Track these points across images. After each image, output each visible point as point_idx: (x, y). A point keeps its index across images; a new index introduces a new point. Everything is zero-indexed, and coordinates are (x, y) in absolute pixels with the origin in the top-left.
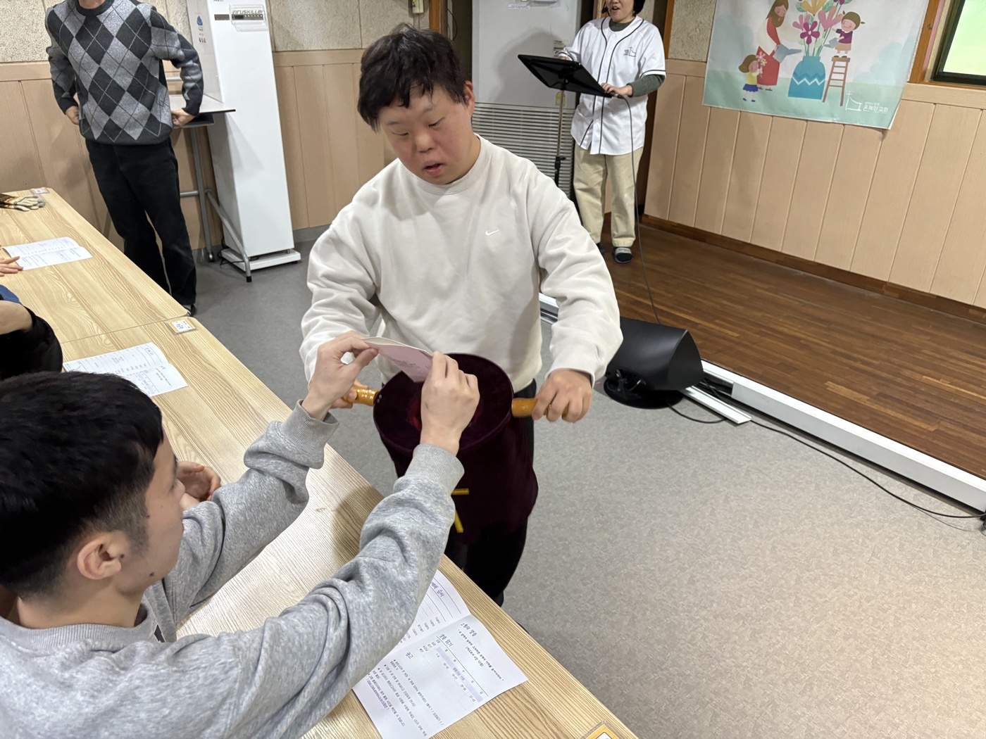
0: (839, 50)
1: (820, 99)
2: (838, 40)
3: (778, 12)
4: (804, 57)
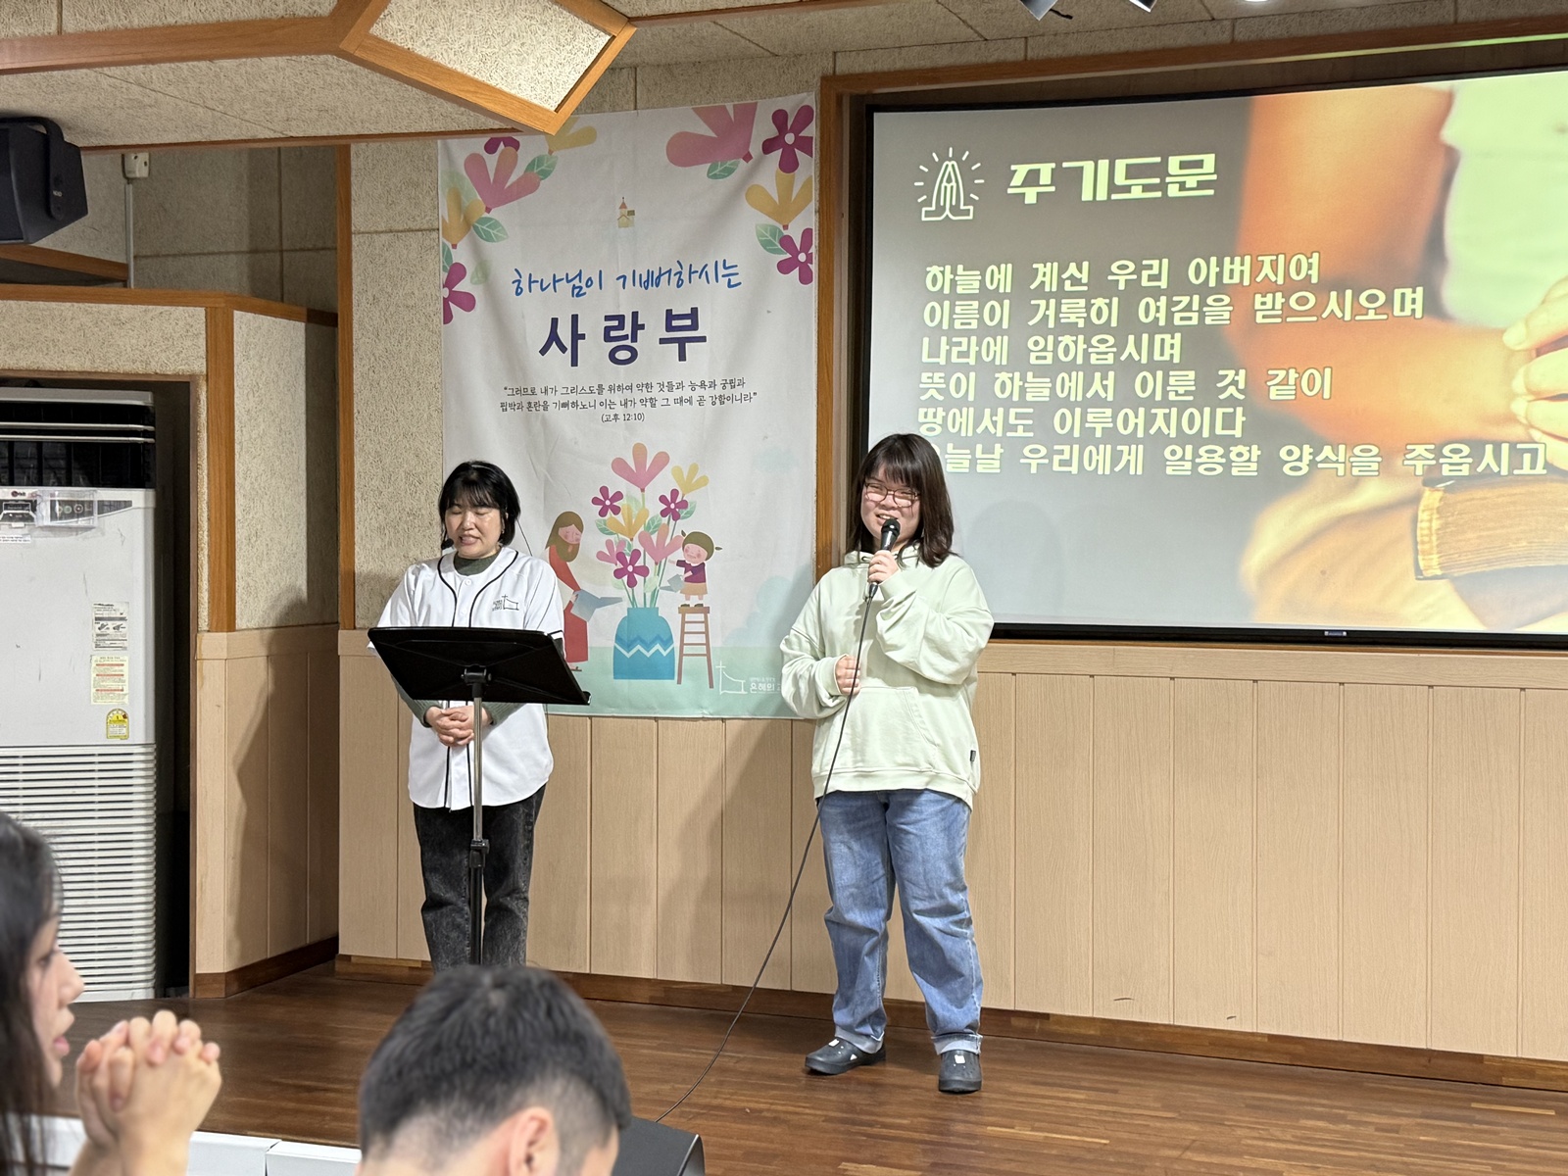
0: (688, 594)
1: (673, 678)
2: (682, 579)
3: (566, 537)
4: (629, 609)
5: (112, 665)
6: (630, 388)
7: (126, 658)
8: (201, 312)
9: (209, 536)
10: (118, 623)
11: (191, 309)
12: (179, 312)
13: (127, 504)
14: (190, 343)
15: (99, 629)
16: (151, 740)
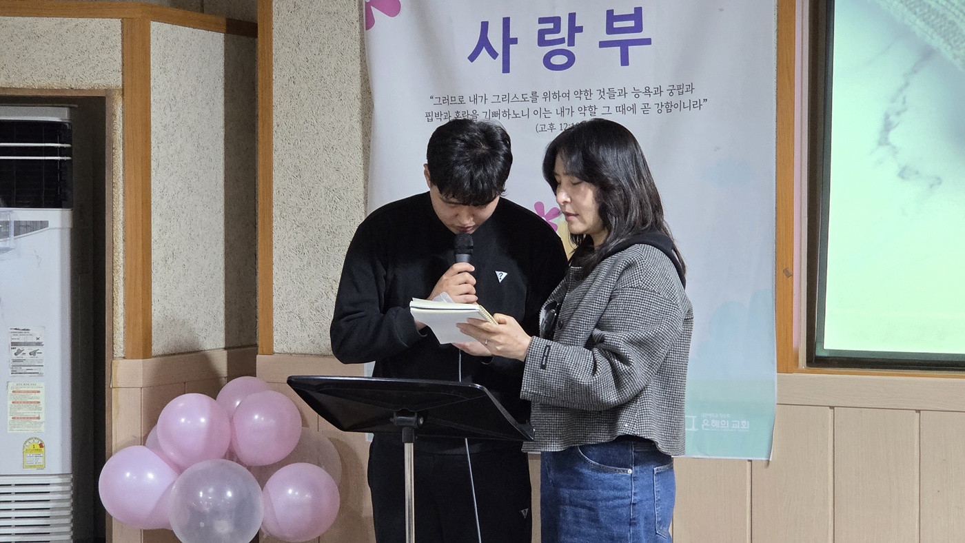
5: (28, 392)
6: (568, 95)
7: (43, 384)
8: (116, 24)
9: (125, 257)
10: (34, 348)
11: (106, 21)
12: (95, 24)
13: (43, 225)
14: (106, 56)
15: (16, 354)
16: (68, 470)
